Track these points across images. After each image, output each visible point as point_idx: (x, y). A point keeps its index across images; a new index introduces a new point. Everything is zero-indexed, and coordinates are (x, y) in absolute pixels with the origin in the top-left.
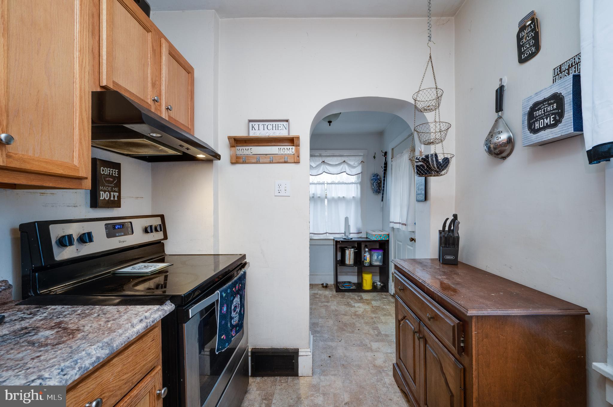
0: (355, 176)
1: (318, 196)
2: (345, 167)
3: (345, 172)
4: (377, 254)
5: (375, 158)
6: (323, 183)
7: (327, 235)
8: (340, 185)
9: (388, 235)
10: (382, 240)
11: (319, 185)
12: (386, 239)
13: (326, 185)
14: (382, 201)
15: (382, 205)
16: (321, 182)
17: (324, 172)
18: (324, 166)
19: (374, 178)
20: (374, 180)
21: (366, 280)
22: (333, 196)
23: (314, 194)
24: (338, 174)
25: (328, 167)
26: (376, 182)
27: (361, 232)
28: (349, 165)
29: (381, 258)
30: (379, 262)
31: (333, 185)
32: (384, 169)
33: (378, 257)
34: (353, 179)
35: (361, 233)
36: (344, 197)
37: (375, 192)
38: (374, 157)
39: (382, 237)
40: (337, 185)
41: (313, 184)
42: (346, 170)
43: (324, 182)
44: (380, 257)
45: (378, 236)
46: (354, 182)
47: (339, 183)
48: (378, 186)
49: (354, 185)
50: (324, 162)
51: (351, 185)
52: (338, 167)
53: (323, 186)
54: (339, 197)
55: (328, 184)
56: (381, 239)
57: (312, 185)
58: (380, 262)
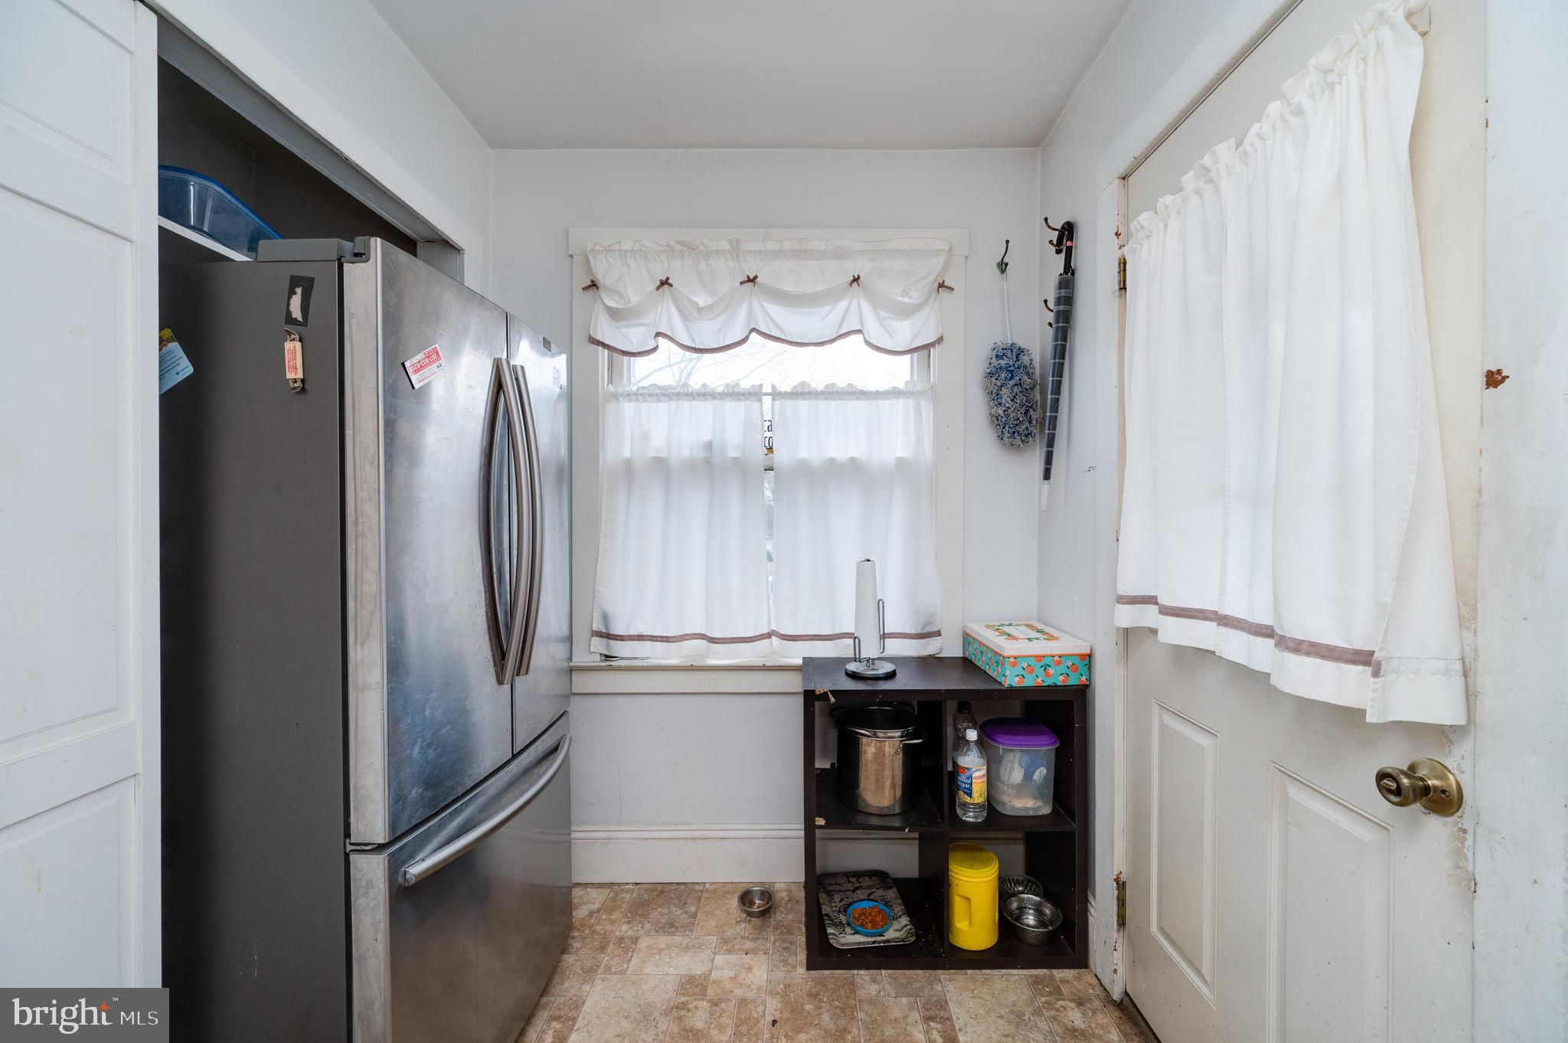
0: (908, 357)
1: (732, 454)
2: (857, 308)
3: (859, 331)
4: (1026, 759)
5: (1003, 271)
6: (755, 394)
7: (772, 644)
8: (834, 404)
9: (1082, 657)
10: (1053, 689)
11: (736, 404)
12: (1074, 680)
13: (767, 400)
14: (1047, 475)
15: (1044, 500)
16: (746, 385)
17: (753, 330)
18: (755, 301)
19: (1003, 363)
20: (1003, 375)
21: (968, 899)
22: (803, 453)
23: (709, 446)
24: (822, 344)
25: (776, 310)
26: (1013, 382)
27: (935, 629)
28: (879, 302)
29: (1046, 777)
30: (1035, 798)
31: (804, 405)
32: (1058, 314)
33: (1028, 776)
34: (899, 371)
35: (938, 634)
36: (853, 460)
37: (1007, 435)
38: (1003, 266)
39: (1051, 671)
40: (822, 404)
41: (704, 395)
42: (862, 324)
43: (761, 386)
44: (1041, 773)
45: (1033, 662)
46: (901, 386)
47: (829, 393)
48: (1021, 406)
49: (901, 401)
50: (752, 280)
51: (885, 405)
52: (827, 308)
53: (756, 404)
54: (832, 460)
55: (776, 395)
56: (1048, 682)
57: (702, 403)
58: (1039, 795)
